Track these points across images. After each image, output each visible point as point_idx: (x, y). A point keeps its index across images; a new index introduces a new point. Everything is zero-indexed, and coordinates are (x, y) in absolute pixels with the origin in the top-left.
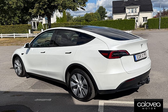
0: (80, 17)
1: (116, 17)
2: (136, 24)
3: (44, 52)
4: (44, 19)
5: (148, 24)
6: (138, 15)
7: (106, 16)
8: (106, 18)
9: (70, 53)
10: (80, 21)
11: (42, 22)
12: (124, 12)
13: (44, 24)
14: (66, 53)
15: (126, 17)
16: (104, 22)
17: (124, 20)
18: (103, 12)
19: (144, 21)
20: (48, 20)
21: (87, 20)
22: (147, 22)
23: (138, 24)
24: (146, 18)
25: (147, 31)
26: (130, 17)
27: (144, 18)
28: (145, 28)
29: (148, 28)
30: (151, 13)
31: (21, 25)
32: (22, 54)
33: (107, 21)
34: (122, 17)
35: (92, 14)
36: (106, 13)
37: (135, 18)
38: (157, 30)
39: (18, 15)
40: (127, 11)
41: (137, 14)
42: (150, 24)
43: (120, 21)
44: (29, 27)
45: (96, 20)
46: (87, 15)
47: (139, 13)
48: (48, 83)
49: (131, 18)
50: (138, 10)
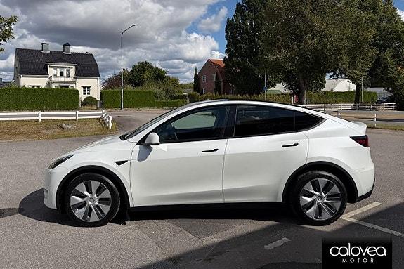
1: (27, 82)
3: (215, 150)
5: (102, 100)
6: (74, 82)
9: (296, 145)
12: (43, 72)
14: (284, 147)
19: (84, 94)
24: (89, 88)
26: (57, 84)
27: (84, 88)
28: (98, 106)
29: (102, 106)
30: (97, 79)
34: (41, 82)
37: (68, 87)
38: (119, 111)
40: (51, 71)
41: (71, 79)
42: (107, 100)
47: (75, 78)
48: (208, 220)
49: (62, 86)
50: (73, 72)
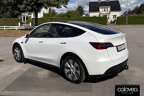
0: (63, 13)
1: (92, 15)
2: (108, 20)
3: (42, 42)
4: (32, 14)
5: (117, 21)
6: (109, 14)
7: (84, 14)
8: (84, 15)
9: (65, 43)
10: (63, 17)
11: (30, 17)
12: (98, 10)
13: (32, 18)
14: (61, 43)
15: (100, 15)
16: (82, 18)
17: (98, 17)
18: (81, 10)
19: (114, 18)
20: (35, 15)
21: (68, 16)
22: (116, 19)
23: (109, 21)
24: (116, 16)
25: (117, 26)
26: (103, 15)
27: (114, 16)
28: (115, 24)
29: (117, 24)
30: (120, 12)
31: (12, 18)
32: (22, 43)
33: (84, 17)
34: (96, 14)
35: (73, 11)
36: (84, 11)
37: (106, 16)
38: (125, 26)
39: (10, 10)
40: (101, 10)
41: (108, 12)
42: (119, 21)
43: (95, 17)
44: (19, 20)
45: (76, 16)
46: (69, 12)
47: (110, 12)
49: (104, 16)
50: (109, 9)
